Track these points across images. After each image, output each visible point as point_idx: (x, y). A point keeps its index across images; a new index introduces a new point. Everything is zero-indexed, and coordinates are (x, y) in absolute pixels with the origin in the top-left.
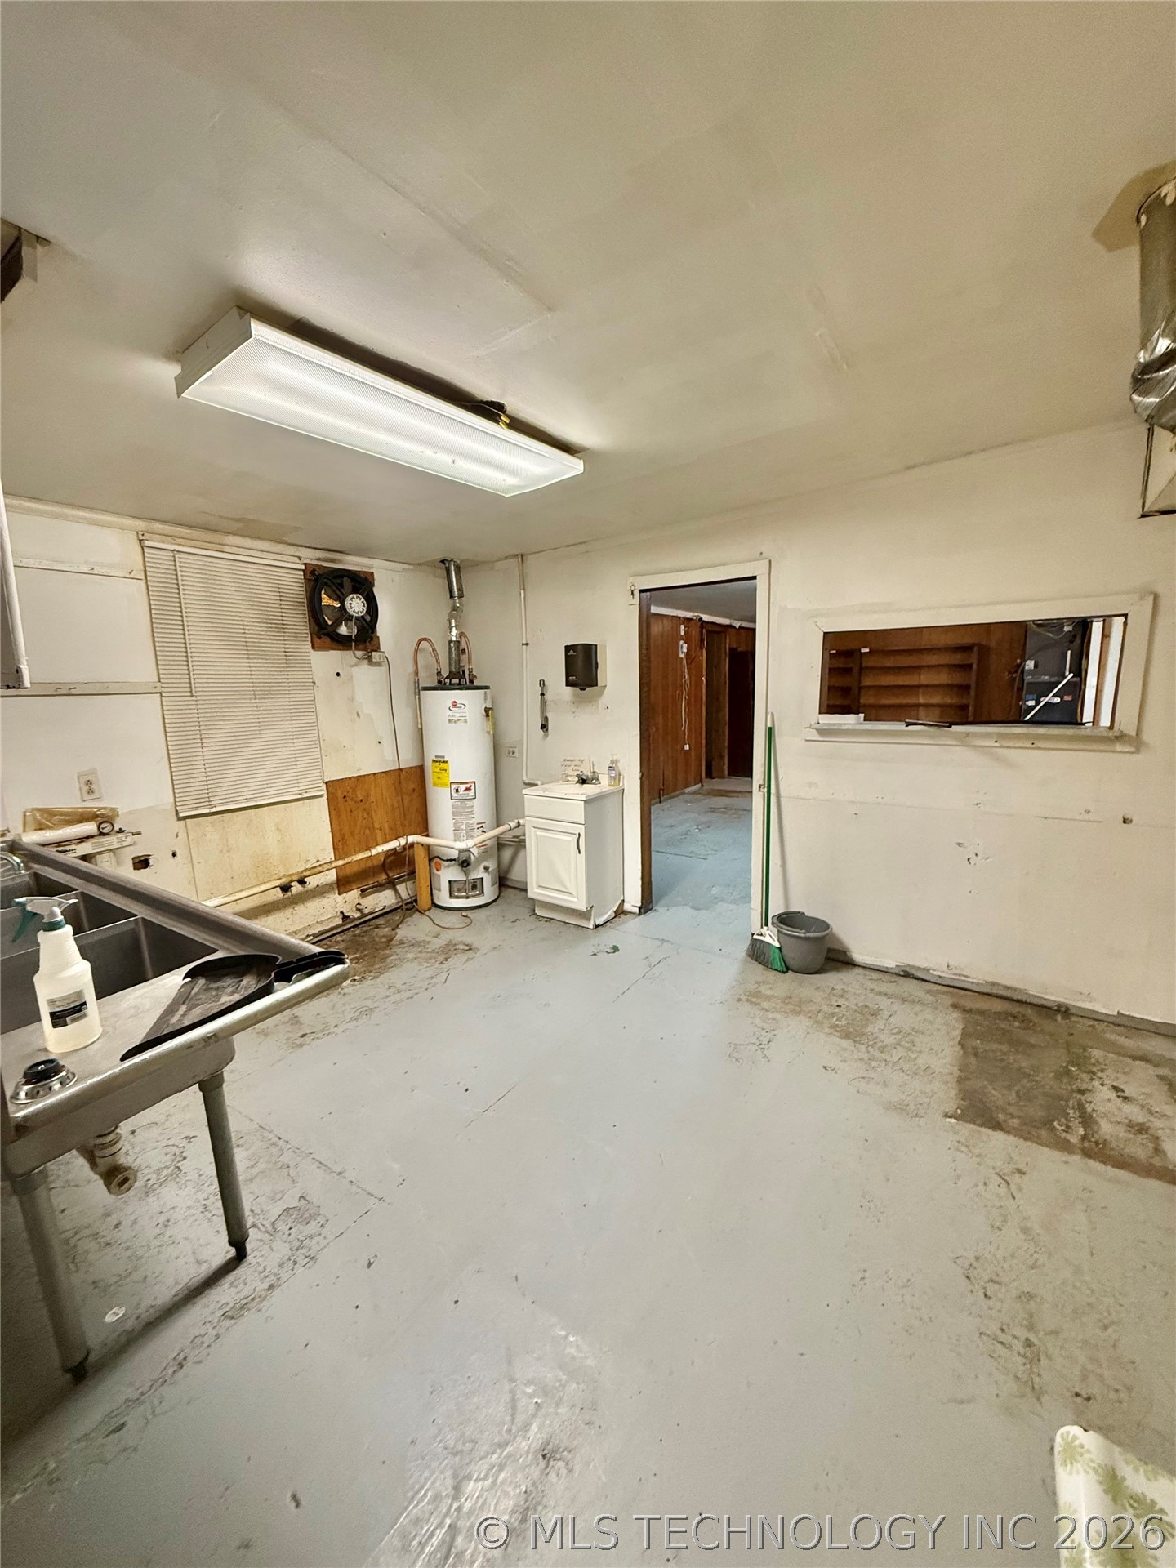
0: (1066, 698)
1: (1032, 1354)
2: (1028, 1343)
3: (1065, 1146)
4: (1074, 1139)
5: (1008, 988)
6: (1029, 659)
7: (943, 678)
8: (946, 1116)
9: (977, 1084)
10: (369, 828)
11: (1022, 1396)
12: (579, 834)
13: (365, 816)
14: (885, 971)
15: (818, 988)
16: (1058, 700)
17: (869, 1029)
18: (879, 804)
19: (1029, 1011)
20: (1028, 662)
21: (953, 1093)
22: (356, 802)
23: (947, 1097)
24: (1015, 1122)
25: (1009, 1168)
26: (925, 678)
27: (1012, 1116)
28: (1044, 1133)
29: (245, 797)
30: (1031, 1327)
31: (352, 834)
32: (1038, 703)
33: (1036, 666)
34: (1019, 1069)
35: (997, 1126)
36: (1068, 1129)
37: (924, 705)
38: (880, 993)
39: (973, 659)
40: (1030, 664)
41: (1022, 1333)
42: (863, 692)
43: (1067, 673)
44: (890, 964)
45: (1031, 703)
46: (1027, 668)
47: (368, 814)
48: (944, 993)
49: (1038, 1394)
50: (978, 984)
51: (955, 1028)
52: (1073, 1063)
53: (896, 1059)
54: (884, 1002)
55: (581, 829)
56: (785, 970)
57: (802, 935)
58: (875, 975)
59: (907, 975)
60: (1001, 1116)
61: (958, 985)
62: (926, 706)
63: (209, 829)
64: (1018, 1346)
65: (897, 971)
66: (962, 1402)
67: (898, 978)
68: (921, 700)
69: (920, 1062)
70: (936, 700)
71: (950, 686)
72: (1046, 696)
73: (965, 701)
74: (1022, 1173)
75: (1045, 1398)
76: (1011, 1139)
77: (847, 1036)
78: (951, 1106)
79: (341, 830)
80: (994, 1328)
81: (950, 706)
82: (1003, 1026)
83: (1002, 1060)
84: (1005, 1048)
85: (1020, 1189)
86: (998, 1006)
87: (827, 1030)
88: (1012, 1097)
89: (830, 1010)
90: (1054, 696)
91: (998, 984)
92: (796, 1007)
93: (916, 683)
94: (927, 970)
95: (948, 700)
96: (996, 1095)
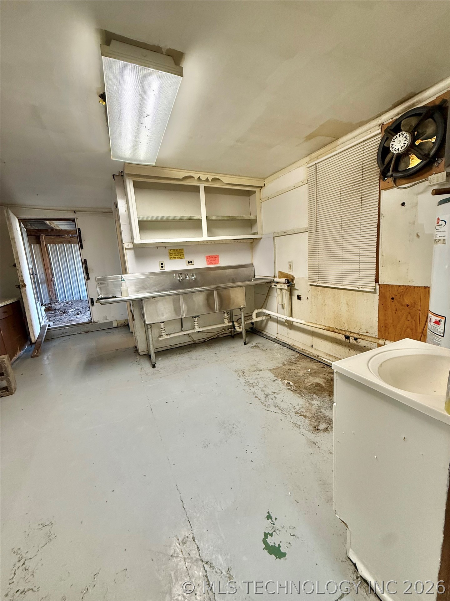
10: (412, 330)
13: (409, 318)
22: (402, 305)
29: (331, 282)
31: (395, 327)
47: (412, 318)
63: (319, 293)
79: (385, 320)
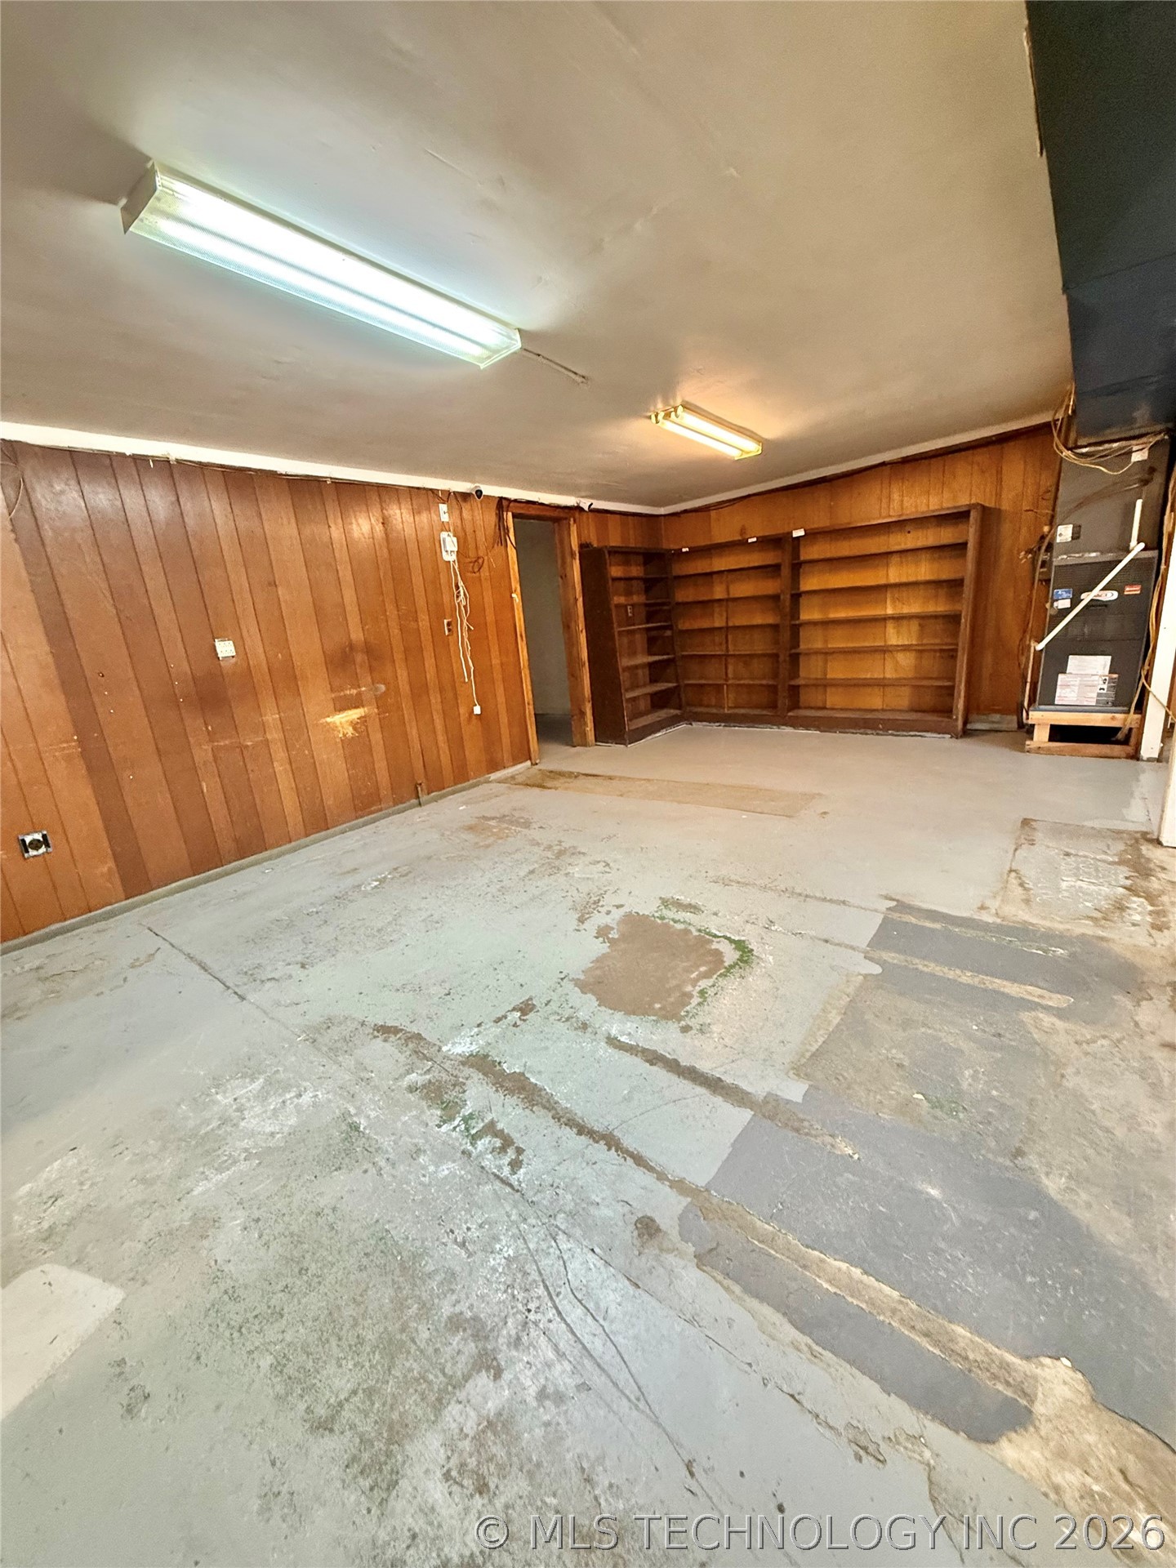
0: (1127, 591)
6: (1064, 522)
7: (924, 571)
16: (1113, 595)
20: (1061, 529)
26: (895, 573)
32: (1075, 601)
33: (1076, 536)
37: (893, 618)
39: (970, 533)
40: (1064, 533)
42: (803, 601)
43: (1134, 543)
46: (1058, 540)
62: (898, 618)
68: (890, 611)
70: (914, 608)
71: (937, 584)
72: (1092, 590)
73: (957, 607)
81: (935, 617)
90: (1105, 589)
93: (883, 582)
95: (932, 608)
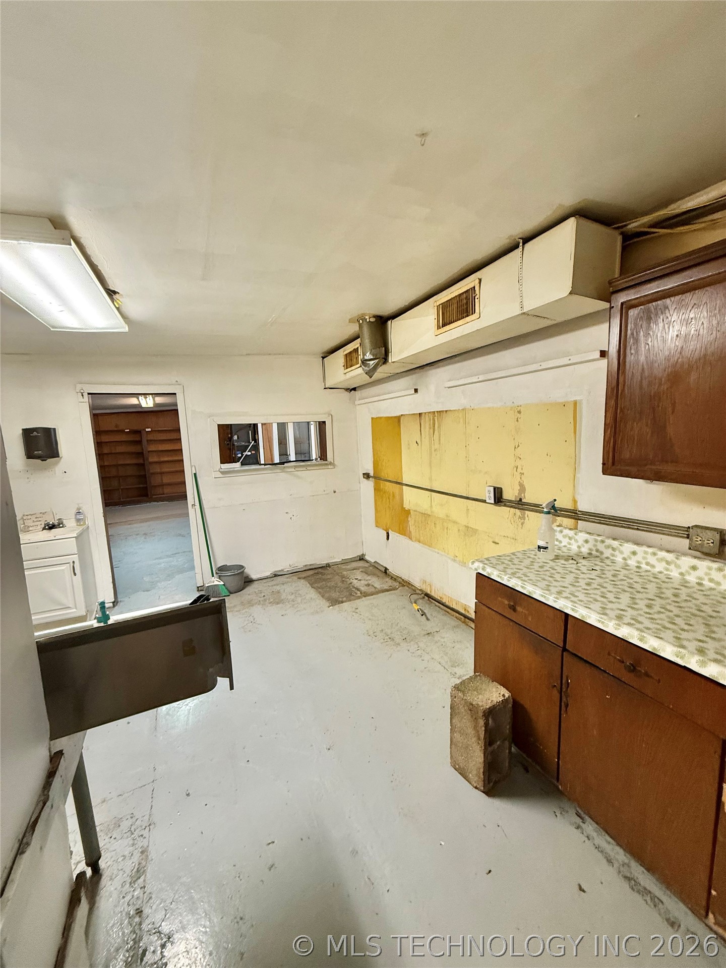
0: (253, 452)
1: (392, 639)
2: (390, 638)
3: (359, 598)
4: (359, 595)
5: (311, 565)
6: (235, 435)
8: (329, 607)
9: (327, 595)
11: (397, 647)
12: (73, 562)
14: (267, 578)
15: (249, 595)
16: (250, 453)
17: (282, 598)
18: (253, 503)
19: (320, 570)
21: (324, 601)
23: (324, 603)
24: (345, 599)
25: (354, 609)
27: (343, 598)
28: (352, 597)
30: (388, 635)
32: (242, 455)
33: (238, 438)
34: (333, 586)
35: (342, 602)
36: (356, 594)
38: (272, 586)
40: (235, 437)
41: (388, 637)
42: (147, 454)
43: (251, 441)
44: (268, 574)
45: (240, 455)
48: (293, 576)
49: (399, 644)
50: (301, 568)
51: (306, 585)
52: (342, 578)
53: (300, 601)
54: (278, 588)
55: (75, 558)
56: (229, 594)
57: (236, 573)
58: (264, 581)
59: (276, 576)
60: (340, 599)
61: (295, 571)
64: (389, 640)
65: (271, 576)
66: (390, 657)
67: (273, 578)
69: (307, 598)
72: (245, 452)
74: (357, 609)
75: (401, 644)
76: (347, 603)
77: (278, 603)
78: (328, 604)
80: (382, 641)
82: (318, 577)
83: (327, 586)
84: (324, 583)
85: (360, 612)
86: (311, 572)
87: (269, 605)
88: (338, 594)
89: (262, 599)
90: (248, 452)
91: (308, 565)
92: (250, 604)
94: (282, 570)
96: (335, 595)
